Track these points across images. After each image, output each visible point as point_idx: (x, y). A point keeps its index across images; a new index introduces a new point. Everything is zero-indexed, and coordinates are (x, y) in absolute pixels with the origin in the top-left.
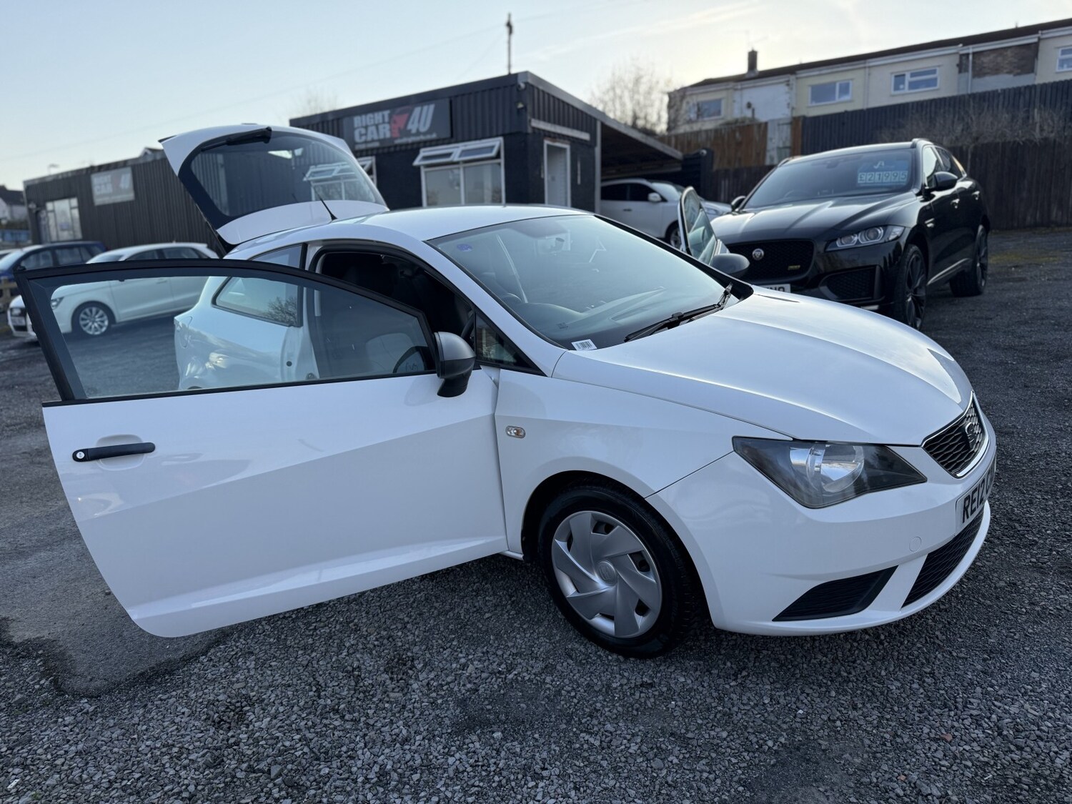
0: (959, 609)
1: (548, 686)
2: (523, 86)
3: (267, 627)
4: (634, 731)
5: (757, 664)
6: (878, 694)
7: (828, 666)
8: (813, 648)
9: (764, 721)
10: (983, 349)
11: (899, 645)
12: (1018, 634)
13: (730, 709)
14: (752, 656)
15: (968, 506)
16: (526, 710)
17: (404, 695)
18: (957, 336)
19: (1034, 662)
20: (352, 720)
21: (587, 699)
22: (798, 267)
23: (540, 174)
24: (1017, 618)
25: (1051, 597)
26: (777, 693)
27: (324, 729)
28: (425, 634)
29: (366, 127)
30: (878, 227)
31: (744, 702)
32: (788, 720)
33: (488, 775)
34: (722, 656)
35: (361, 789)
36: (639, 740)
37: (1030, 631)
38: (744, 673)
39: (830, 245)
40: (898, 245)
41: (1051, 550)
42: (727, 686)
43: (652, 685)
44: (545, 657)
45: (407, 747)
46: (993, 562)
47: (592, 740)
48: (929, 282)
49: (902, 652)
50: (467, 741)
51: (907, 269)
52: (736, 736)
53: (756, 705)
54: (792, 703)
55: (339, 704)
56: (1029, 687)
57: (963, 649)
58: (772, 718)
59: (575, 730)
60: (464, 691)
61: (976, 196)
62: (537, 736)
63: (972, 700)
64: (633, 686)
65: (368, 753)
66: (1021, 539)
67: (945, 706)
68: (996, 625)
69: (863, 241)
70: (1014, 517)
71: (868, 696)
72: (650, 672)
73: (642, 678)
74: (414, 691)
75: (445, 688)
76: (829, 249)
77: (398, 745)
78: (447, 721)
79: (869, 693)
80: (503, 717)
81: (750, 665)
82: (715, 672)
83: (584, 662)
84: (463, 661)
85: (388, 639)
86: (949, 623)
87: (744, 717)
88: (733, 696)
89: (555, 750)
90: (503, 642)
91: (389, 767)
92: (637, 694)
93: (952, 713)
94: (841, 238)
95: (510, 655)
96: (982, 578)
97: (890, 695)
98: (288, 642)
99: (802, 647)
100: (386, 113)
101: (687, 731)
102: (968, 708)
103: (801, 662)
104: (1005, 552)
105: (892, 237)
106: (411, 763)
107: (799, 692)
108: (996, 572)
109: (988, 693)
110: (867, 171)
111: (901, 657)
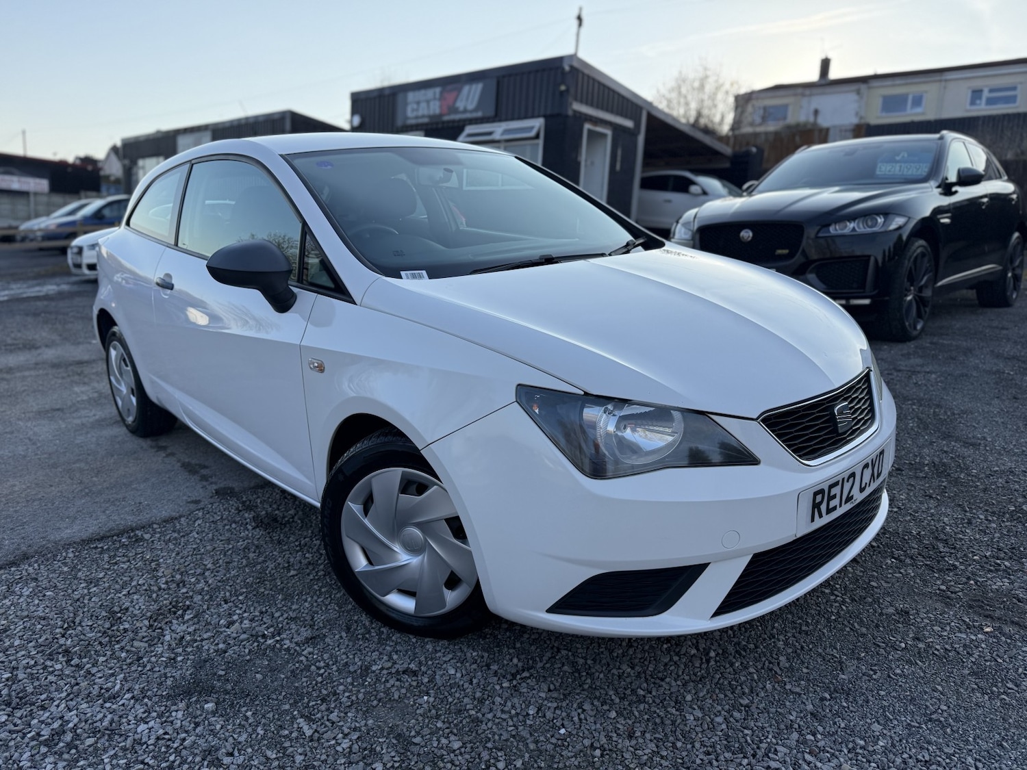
0: (824, 634)
1: (302, 658)
2: (567, 68)
3: (71, 555)
4: (358, 725)
5: (548, 665)
6: (668, 722)
7: (628, 680)
8: (624, 656)
9: (514, 736)
10: (982, 357)
11: (728, 666)
12: (879, 674)
13: (483, 715)
14: (548, 654)
15: (821, 502)
16: (260, 681)
17: (150, 646)
18: (960, 342)
19: (884, 711)
20: (77, 666)
21: (334, 679)
22: (785, 251)
23: (577, 157)
24: (889, 653)
25: (945, 634)
26: (549, 704)
27: (41, 671)
28: (219, 584)
29: (418, 103)
30: (878, 214)
31: (506, 709)
32: (542, 738)
33: (166, 752)
34: (514, 651)
35: (24, 745)
36: (356, 737)
37: (898, 671)
38: (526, 674)
39: (821, 231)
40: (900, 237)
41: (969, 578)
42: (498, 687)
43: (415, 673)
44: (322, 625)
45: (108, 705)
46: (892, 584)
47: (306, 728)
48: (940, 284)
49: (726, 675)
50: (174, 708)
51: (907, 264)
52: (468, 749)
53: (517, 714)
54: (559, 719)
55: (75, 647)
56: (862, 743)
57: (803, 682)
58: (525, 734)
59: (295, 713)
60: (212, 651)
61: (1013, 200)
62: (249, 714)
63: (779, 748)
64: (393, 671)
65: (63, 705)
66: (938, 562)
67: (741, 750)
68: (858, 659)
69: (859, 228)
70: (942, 536)
71: (656, 724)
72: (423, 659)
73: (409, 664)
74: (162, 644)
75: (195, 645)
76: (821, 235)
77: (100, 701)
78: (169, 682)
79: (658, 720)
80: (229, 687)
81: (540, 665)
82: (494, 667)
83: (359, 636)
84: (235, 617)
85: (178, 585)
86: (802, 648)
87: (494, 726)
88: (498, 700)
89: (258, 734)
90: (289, 604)
91: (71, 725)
92: (392, 682)
93: (745, 762)
94: (835, 223)
95: (287, 618)
96: (870, 600)
97: (681, 726)
98: (80, 574)
99: (610, 653)
100: (438, 90)
101: (418, 733)
102: (769, 757)
103: (600, 671)
104: (912, 574)
105: (893, 227)
106: (98, 724)
107: (575, 706)
108: (891, 596)
109: (805, 742)
110: (887, 162)
111: (721, 681)
